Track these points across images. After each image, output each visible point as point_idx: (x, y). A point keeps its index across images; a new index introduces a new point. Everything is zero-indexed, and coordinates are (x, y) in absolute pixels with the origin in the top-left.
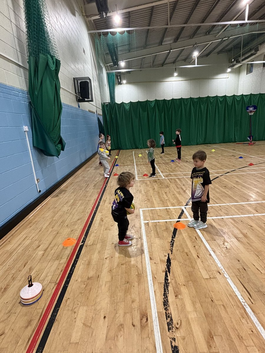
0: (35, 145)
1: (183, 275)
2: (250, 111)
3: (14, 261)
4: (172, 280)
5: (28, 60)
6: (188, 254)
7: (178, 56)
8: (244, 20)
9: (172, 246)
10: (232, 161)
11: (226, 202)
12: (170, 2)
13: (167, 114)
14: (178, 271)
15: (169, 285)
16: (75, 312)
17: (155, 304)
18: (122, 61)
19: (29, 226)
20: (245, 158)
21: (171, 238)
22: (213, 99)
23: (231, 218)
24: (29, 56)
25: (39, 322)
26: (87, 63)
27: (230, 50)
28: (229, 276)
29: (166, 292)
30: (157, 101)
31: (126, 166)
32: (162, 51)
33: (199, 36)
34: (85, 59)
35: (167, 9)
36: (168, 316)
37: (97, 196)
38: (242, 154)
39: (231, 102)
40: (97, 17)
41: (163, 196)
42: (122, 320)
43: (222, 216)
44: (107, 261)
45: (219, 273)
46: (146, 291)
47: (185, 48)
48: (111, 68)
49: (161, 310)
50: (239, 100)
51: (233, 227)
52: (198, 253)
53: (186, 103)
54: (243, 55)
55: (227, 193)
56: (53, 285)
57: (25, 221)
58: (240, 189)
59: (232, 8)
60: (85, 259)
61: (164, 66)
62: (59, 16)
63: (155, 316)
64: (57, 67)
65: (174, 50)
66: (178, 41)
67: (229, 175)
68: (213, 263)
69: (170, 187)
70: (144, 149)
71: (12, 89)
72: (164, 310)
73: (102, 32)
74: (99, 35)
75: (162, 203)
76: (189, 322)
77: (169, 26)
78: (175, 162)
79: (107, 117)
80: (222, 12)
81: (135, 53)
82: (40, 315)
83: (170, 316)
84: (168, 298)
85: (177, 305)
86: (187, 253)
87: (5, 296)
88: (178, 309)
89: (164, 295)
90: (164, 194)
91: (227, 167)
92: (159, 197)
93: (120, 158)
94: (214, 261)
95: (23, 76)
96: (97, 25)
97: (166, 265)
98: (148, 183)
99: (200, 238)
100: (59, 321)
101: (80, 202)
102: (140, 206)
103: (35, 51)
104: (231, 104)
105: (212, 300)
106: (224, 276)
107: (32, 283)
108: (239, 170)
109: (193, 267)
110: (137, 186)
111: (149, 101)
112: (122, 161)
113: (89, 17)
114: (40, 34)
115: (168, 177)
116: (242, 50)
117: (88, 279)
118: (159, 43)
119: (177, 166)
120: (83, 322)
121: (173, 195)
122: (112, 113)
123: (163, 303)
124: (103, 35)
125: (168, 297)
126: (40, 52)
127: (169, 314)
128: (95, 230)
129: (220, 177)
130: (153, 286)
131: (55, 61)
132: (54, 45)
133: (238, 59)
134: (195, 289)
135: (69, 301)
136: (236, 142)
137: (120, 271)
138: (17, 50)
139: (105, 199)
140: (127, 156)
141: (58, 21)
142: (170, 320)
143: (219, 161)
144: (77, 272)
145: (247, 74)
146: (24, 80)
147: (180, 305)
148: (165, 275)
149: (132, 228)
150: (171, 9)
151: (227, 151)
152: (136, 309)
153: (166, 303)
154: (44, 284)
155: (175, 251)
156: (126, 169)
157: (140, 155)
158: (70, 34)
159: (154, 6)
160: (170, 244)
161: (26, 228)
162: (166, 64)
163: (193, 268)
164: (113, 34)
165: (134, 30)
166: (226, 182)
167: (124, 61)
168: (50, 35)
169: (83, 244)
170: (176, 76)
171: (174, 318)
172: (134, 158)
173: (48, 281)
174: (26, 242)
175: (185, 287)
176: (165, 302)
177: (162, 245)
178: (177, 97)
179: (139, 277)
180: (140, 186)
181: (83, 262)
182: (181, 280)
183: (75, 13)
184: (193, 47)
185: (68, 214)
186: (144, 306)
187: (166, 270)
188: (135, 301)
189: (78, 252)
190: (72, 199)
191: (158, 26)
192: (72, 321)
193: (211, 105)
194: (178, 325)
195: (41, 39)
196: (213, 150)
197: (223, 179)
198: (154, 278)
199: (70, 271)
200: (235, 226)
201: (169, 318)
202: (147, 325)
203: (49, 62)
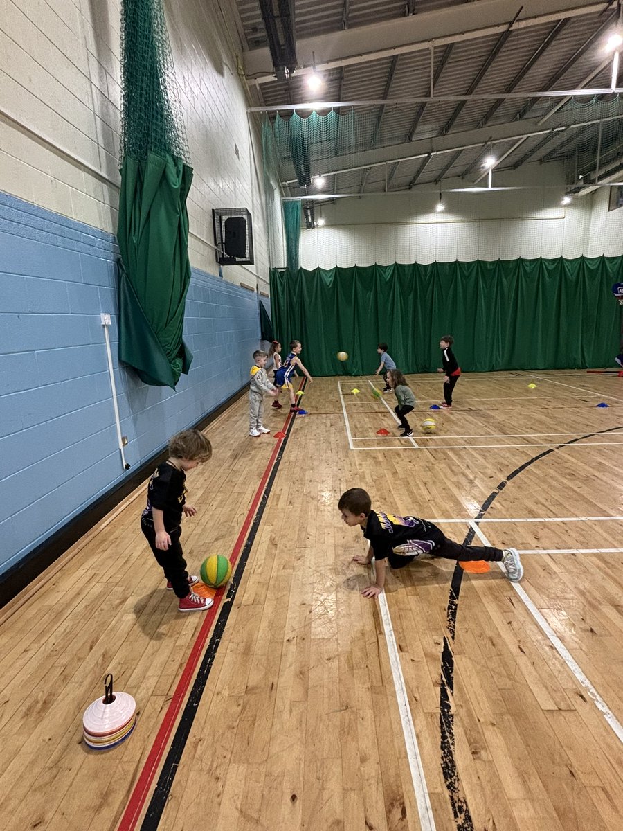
0: (123, 359)
1: (488, 697)
2: (621, 296)
3: (67, 635)
4: (461, 709)
5: (120, 167)
6: (495, 642)
7: (447, 168)
8: (609, 86)
9: (451, 619)
10: (582, 413)
11: (577, 513)
12: (435, 45)
13: (420, 297)
14: (473, 685)
15: (452, 721)
16: (217, 778)
17: (422, 769)
18: (318, 176)
19: (100, 550)
20: (613, 406)
21: (449, 599)
22: (530, 265)
23: (594, 554)
24: (124, 157)
25: (128, 796)
26: (242, 178)
27: (568, 156)
28: (609, 708)
29: (446, 740)
30: (398, 268)
31: (324, 416)
32: (412, 154)
33: (500, 122)
34: (238, 168)
35: (429, 61)
36: (459, 808)
37: (259, 483)
38: (605, 397)
39: (576, 272)
40: (272, 78)
41: (419, 491)
42: (338, 808)
43: (571, 548)
44: (293, 648)
45: (580, 697)
46: (396, 733)
47: (465, 148)
48: (293, 190)
49: (439, 790)
50: (593, 270)
51: (604, 578)
52: (519, 641)
53: (467, 274)
54: (602, 165)
55: (578, 490)
56: (161, 701)
57: (91, 537)
58: (609, 481)
59: (579, 61)
60: (236, 640)
61: (413, 189)
62: (190, 74)
63: (424, 805)
64: (185, 184)
65: (439, 153)
66: (450, 132)
67: (578, 446)
68: (562, 669)
69: (433, 468)
70: (363, 377)
71: (83, 228)
72: (445, 789)
73: (279, 111)
74: (272, 117)
75: (417, 508)
77: (432, 99)
79: (282, 301)
80: (553, 69)
81: (354, 158)
82: (130, 778)
83: (465, 808)
84: (454, 756)
85: (479, 777)
86: (491, 640)
87: (45, 722)
88: (482, 788)
89: (443, 748)
90: (421, 486)
91: (571, 428)
92: (410, 492)
93: (309, 395)
94: (564, 664)
95: (107, 201)
96: (266, 95)
97: (442, 667)
98: (380, 457)
99: (520, 601)
100: (178, 800)
101: (220, 496)
103: (140, 147)
104: (574, 277)
105: (573, 771)
106: (596, 707)
107: (113, 694)
108: (603, 436)
109: (511, 677)
110: (353, 464)
111: (380, 266)
112: (314, 403)
113: (251, 79)
114: (153, 109)
115: (428, 445)
116: (601, 155)
117: (248, 690)
118: (405, 136)
119: (449, 420)
120: (239, 806)
121: (444, 491)
122: (292, 291)
123: (441, 770)
124: (281, 117)
125: (453, 753)
126: (151, 149)
127: (461, 801)
128: (257, 567)
129: (556, 450)
130: (412, 722)
131: (181, 170)
132: (181, 135)
133: (589, 175)
134: (523, 736)
135: (201, 746)
136: (587, 368)
137: (326, 676)
138: (98, 144)
139: (278, 491)
140: (324, 392)
141: (187, 85)
142: (465, 820)
143: (549, 411)
144: (218, 672)
145: (609, 210)
146: (109, 210)
147: (488, 778)
148: (441, 695)
149: (348, 567)
150: (437, 62)
151: (566, 389)
152: (373, 781)
153: (449, 770)
154: (140, 696)
155: (460, 632)
156: (324, 421)
157: (355, 391)
158: (210, 114)
159: (398, 55)
160: (446, 613)
162: (418, 184)
163: (510, 679)
164: (304, 114)
165: (350, 107)
166: (573, 463)
167: (322, 175)
168: (173, 112)
169: (229, 600)
170: (440, 212)
171: (474, 813)
172: (341, 396)
173: (148, 689)
174: (95, 589)
175: (495, 728)
176: (447, 767)
177: (427, 614)
178: (446, 258)
179: (374, 695)
180: (360, 465)
181: (231, 646)
182: (483, 709)
183: (222, 68)
184: (484, 146)
185: (191, 525)
186: (392, 772)
187: (443, 681)
188: (368, 759)
189: (218, 621)
190: (201, 488)
191: (405, 97)
192: (212, 802)
193: (525, 279)
195: (154, 121)
196: (532, 386)
197: (564, 455)
198: (413, 700)
199: (203, 667)
200: (606, 573)
201: (461, 813)
202: (405, 827)
203: (168, 171)
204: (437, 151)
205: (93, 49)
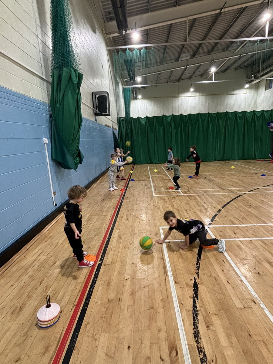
0: (53, 158)
1: (214, 303)
2: (271, 128)
3: (30, 278)
4: (202, 308)
5: (51, 74)
6: (216, 279)
7: (194, 72)
8: (264, 36)
9: (197, 269)
10: (254, 179)
11: (252, 222)
12: (188, 19)
13: (184, 129)
14: (207, 297)
15: (198, 313)
16: (96, 340)
17: (185, 334)
18: (138, 77)
19: (44, 241)
20: (268, 176)
21: (196, 261)
22: (231, 114)
23: (260, 240)
24: (53, 70)
25: (57, 348)
26: (105, 78)
27: (247, 66)
28: (266, 306)
29: (195, 322)
30: (173, 116)
31: (142, 181)
32: (179, 67)
33: (217, 52)
34: (103, 74)
35: (186, 26)
36: (201, 351)
37: (114, 211)
38: (265, 172)
39: (251, 117)
40: (117, 34)
41: (183, 214)
42: (148, 351)
43: (250, 238)
44: (128, 283)
45: (253, 302)
46: (173, 319)
47: (202, 63)
48: (127, 83)
49: (192, 343)
50: (259, 116)
51: (264, 250)
52: (227, 278)
53: (204, 119)
54: (262, 70)
55: (253, 212)
56: (71, 306)
57: (40, 236)
58: (267, 208)
59: (251, 25)
60: (104, 280)
61: (180, 82)
62: (81, 33)
63: (186, 350)
64: (79, 81)
65: (191, 66)
66: (195, 57)
67: (253, 193)
68: (245, 290)
69: (190, 204)
70: (159, 164)
71: (34, 101)
72: (195, 342)
73: (120, 48)
74: (118, 51)
76: (226, 360)
77: (187, 42)
78: (193, 178)
79: (123, 131)
80: (239, 29)
81: (153, 69)
82: (58, 340)
83: (203, 350)
84: (199, 328)
85: (209, 337)
86: (215, 278)
87: (21, 316)
88: (211, 343)
89: (194, 325)
90: (184, 211)
91: (249, 185)
92: (179, 214)
93: (135, 173)
94: (246, 288)
95: (46, 89)
96: (115, 42)
97: (193, 290)
98: (166, 199)
99: (228, 261)
100: (79, 349)
101: (97, 217)
102: (160, 224)
103: (59, 65)
104: (251, 120)
105: (250, 334)
106: (260, 306)
107: (50, 303)
108: (263, 189)
109: (224, 294)
110: (155, 202)
111: (166, 116)
112: (137, 176)
113: (108, 35)
114: (65, 49)
115: (187, 194)
116: (261, 66)
117: (109, 301)
118: (176, 59)
119: (196, 183)
120: (105, 351)
121: (194, 214)
122: (127, 127)
123: (193, 334)
124: (122, 51)
125: (198, 327)
126: (64, 66)
127: (202, 348)
128: (113, 248)
129: (243, 195)
130: (180, 314)
131: (78, 75)
132: (77, 59)
133: (257, 75)
134: (229, 319)
135: (89, 325)
136: (257, 159)
137: (143, 295)
138: (41, 64)
139: (122, 215)
140: (142, 171)
141: (80, 38)
142: (204, 356)
143: (240, 178)
145: (266, 90)
146: (46, 93)
147: (213, 338)
148: (193, 302)
150: (189, 26)
151: (248, 169)
152: (164, 340)
153: (196, 334)
154: (62, 304)
155: (201, 275)
156: (142, 184)
157: (156, 170)
158: (90, 51)
159: (172, 24)
160: (195, 267)
161: (41, 243)
162: (182, 80)
164: (131, 50)
165: (152, 46)
166: (250, 200)
167: (140, 76)
168: (74, 50)
169: (101, 262)
170: (192, 92)
171: (207, 353)
172: (149, 173)
173: (65, 301)
174: (42, 258)
175: (217, 316)
176: (196, 333)
177: (187, 267)
178: (194, 112)
179: (164, 303)
180: (158, 202)
181: (102, 282)
182: (211, 307)
183: (95, 30)
184: (210, 63)
185: (84, 230)
186: (172, 336)
187: (194, 296)
188: (161, 330)
189: (96, 271)
190: (88, 214)
191: (176, 42)
192: (94, 350)
193: (229, 120)
194: (213, 362)
195: (66, 54)
196: (233, 167)
197: (246, 197)
198: (181, 304)
199: (89, 291)
200: (265, 249)
201: (202, 353)
202: (178, 359)
203: (72, 75)
204: (190, 65)
205: (38, 23)
